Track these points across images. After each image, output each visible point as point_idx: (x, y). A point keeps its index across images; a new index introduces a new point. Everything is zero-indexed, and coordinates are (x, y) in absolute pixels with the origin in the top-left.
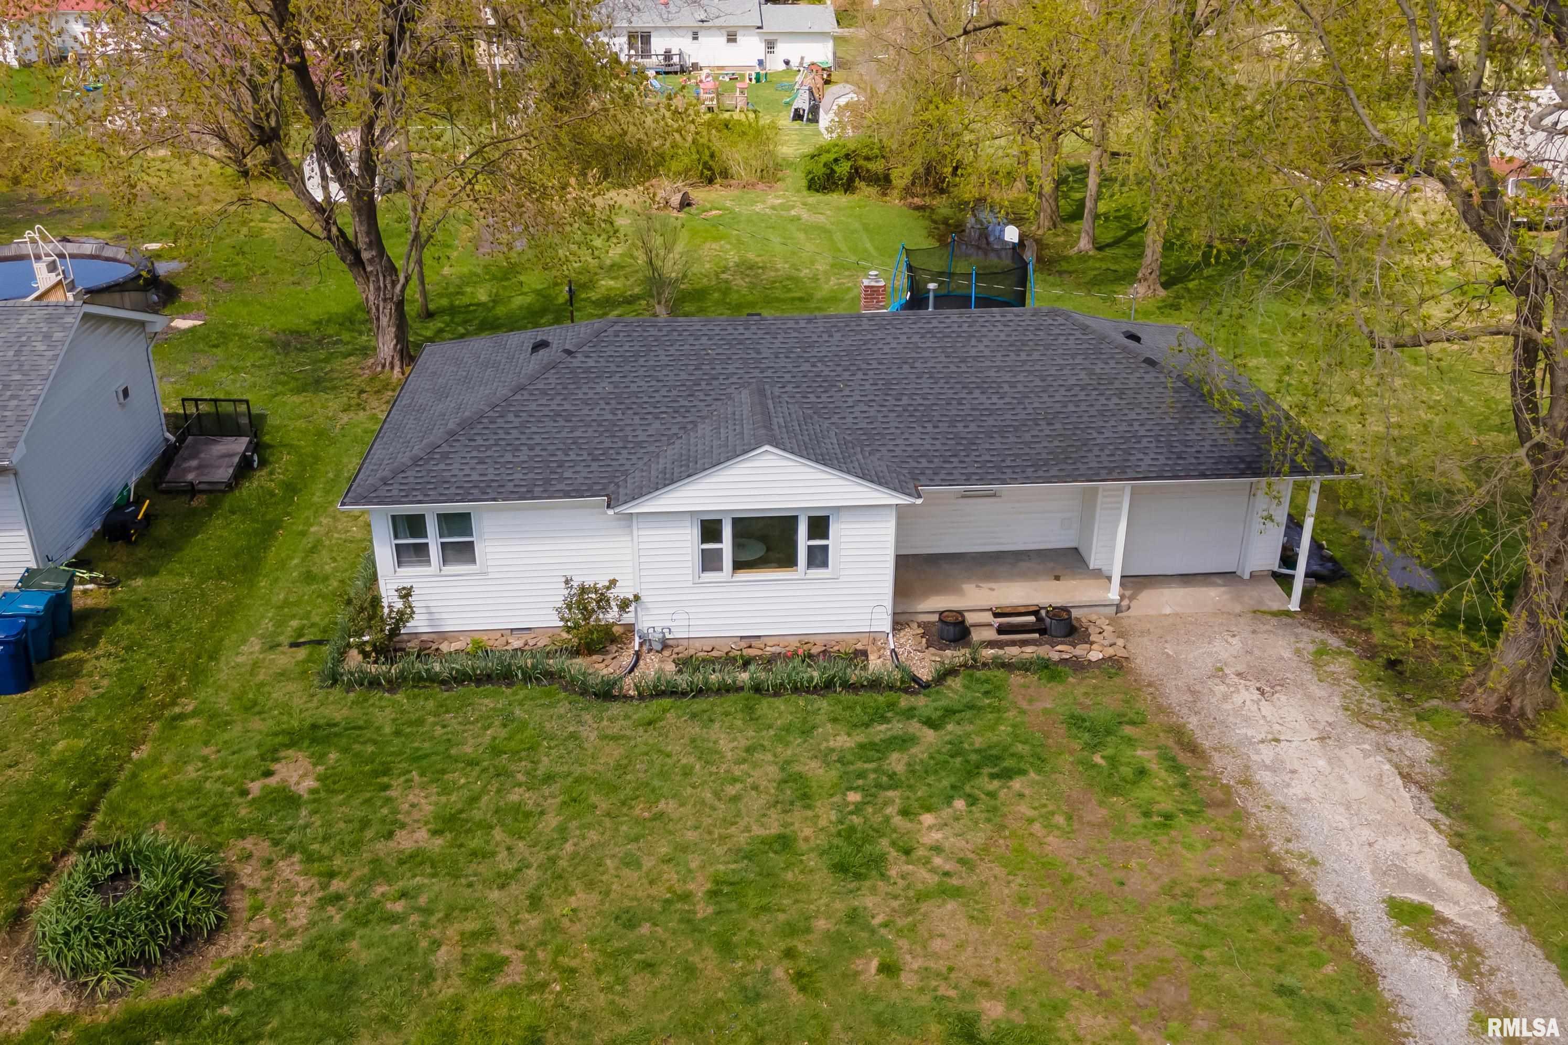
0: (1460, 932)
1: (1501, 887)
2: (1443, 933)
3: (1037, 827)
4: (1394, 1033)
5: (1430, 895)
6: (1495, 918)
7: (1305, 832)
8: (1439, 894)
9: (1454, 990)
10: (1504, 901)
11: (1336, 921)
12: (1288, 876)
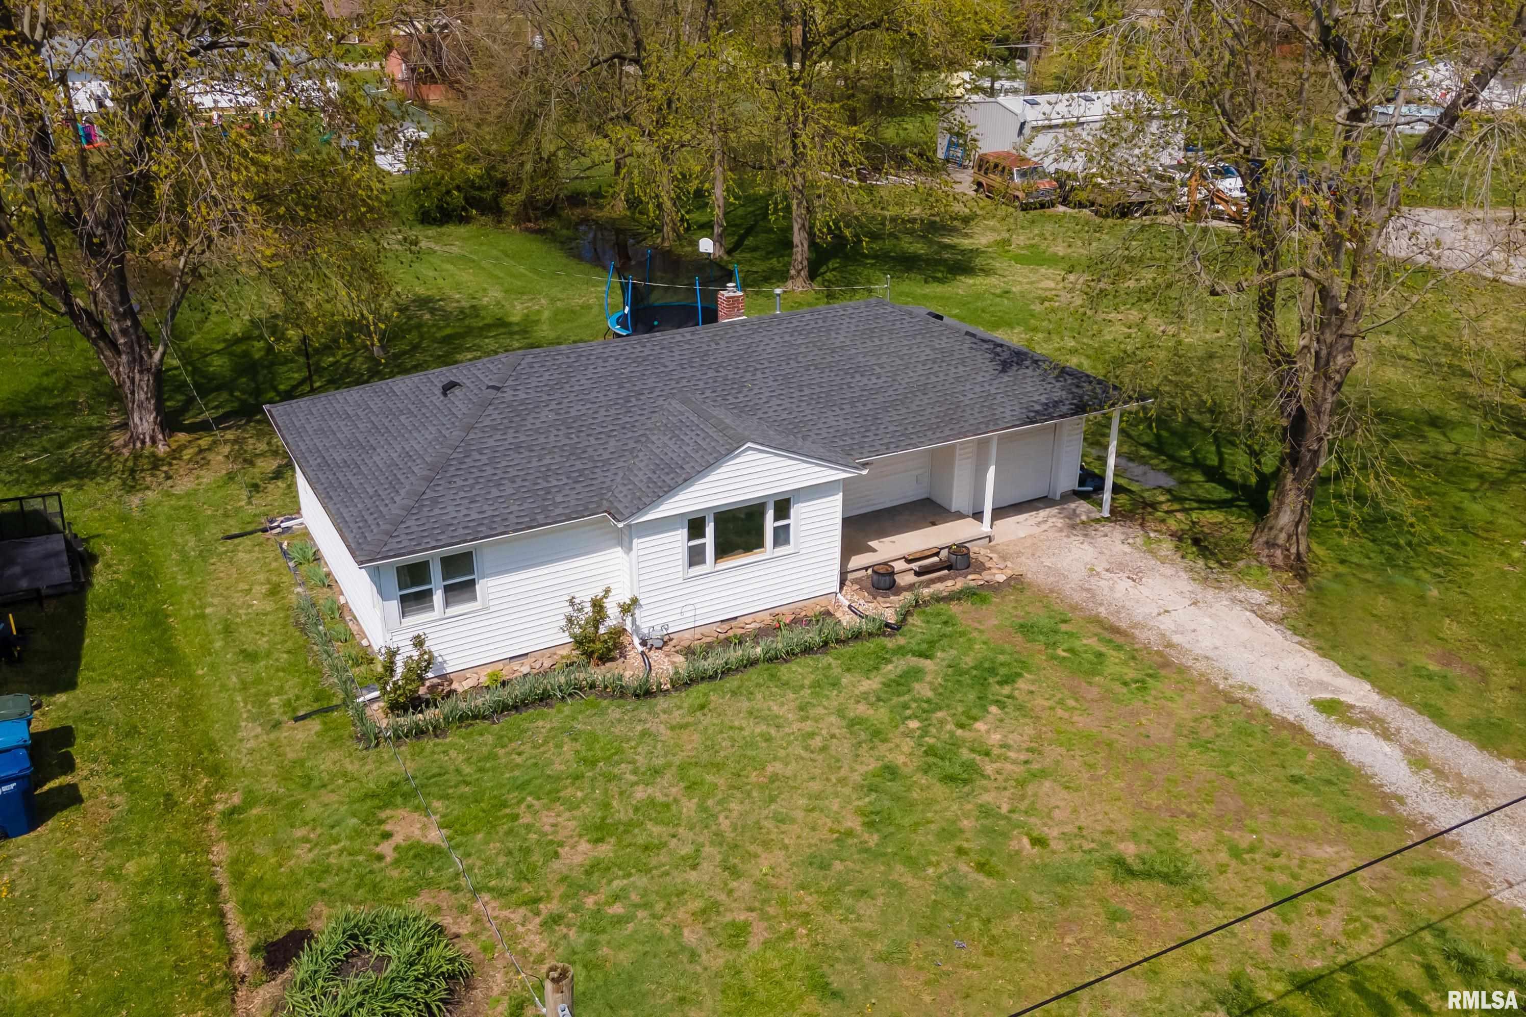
0: (1363, 710)
1: (1364, 675)
2: (1356, 715)
3: (1060, 712)
4: (1374, 786)
5: (1333, 692)
6: (1376, 697)
7: (1231, 670)
8: (1337, 690)
9: (1387, 749)
10: (1373, 684)
11: (1292, 724)
12: (1243, 702)
